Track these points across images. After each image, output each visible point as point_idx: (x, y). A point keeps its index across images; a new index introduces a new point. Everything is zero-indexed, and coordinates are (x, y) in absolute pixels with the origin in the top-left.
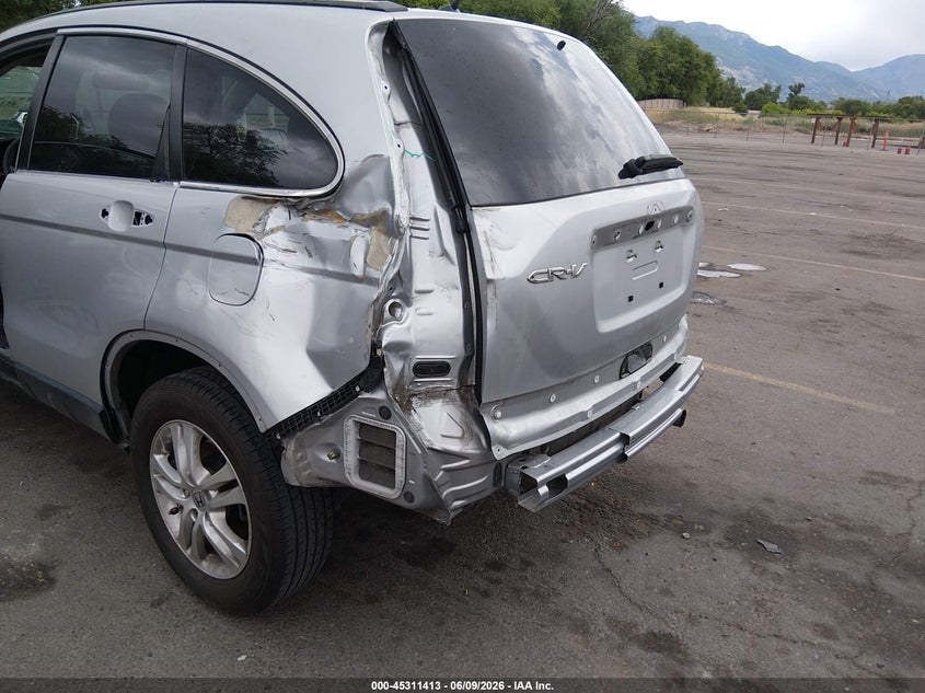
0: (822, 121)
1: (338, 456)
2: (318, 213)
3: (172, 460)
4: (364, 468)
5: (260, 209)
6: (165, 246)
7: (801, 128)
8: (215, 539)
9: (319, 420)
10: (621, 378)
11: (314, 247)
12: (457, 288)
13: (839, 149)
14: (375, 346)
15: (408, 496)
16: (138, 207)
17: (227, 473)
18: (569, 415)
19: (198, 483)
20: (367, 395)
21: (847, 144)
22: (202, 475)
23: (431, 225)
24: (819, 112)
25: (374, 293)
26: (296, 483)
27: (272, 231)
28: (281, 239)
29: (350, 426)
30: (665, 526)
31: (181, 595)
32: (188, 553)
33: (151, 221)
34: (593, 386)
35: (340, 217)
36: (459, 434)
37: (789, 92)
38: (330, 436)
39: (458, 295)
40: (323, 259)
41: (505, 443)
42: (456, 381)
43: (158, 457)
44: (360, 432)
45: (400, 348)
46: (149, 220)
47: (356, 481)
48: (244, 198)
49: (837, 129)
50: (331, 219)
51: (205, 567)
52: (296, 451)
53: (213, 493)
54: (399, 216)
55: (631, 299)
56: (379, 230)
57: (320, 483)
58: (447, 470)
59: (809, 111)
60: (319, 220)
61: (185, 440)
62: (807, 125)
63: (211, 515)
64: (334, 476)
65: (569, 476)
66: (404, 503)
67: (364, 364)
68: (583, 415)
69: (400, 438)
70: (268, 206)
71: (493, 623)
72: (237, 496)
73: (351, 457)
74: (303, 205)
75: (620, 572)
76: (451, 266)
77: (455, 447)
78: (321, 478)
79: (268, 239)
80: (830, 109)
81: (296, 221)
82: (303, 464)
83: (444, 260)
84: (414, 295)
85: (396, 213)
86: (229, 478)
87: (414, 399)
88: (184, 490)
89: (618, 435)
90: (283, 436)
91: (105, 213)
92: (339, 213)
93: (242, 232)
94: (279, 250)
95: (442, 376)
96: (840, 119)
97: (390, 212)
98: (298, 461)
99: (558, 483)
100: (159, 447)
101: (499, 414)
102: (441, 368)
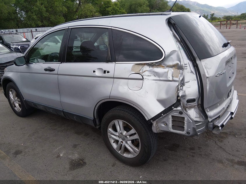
0: (222, 23)
1: (166, 125)
2: (156, 66)
3: (115, 130)
4: (174, 127)
5: (141, 67)
6: (114, 78)
7: (216, 25)
8: (129, 148)
9: (162, 116)
10: (228, 98)
11: (156, 74)
12: (196, 80)
13: (228, 30)
14: (178, 96)
15: (188, 133)
16: (104, 69)
17: (133, 131)
18: (222, 109)
19: (124, 134)
20: (175, 109)
21: (230, 28)
22: (125, 133)
23: (188, 65)
24: (219, 20)
25: (177, 84)
26: (156, 132)
27: (145, 71)
28: (147, 73)
29: (170, 116)
30: (230, 135)
31: (118, 163)
32: (119, 152)
33: (109, 72)
34: (224, 101)
35: (163, 66)
36: (199, 116)
37: (210, 16)
38: (164, 120)
39: (196, 82)
40: (159, 77)
41: (211, 117)
42: (197, 103)
43: (110, 129)
44: (172, 118)
45: (184, 96)
46: (108, 72)
47: (172, 130)
48: (136, 64)
49: (226, 24)
50: (160, 67)
51: (125, 155)
52: (156, 124)
53: (128, 137)
54: (182, 64)
55: (230, 77)
56: (176, 68)
57: (161, 132)
58: (197, 126)
59: (217, 21)
60: (157, 68)
61: (119, 124)
62: (217, 24)
63: (128, 142)
64: (166, 129)
65: (224, 124)
66: (187, 135)
67: (175, 101)
68: (224, 108)
69: (186, 119)
70: (142, 66)
71: (198, 163)
72: (136, 137)
73: (170, 124)
74: (153, 64)
75: (224, 147)
76: (194, 75)
77: (198, 119)
78: (161, 130)
79: (144, 74)
80: (222, 19)
81: (151, 68)
82: (157, 127)
83: (192, 74)
84: (185, 83)
85: (181, 64)
86: (134, 132)
87: (187, 109)
88: (119, 137)
89: (230, 112)
90: (153, 121)
91: (94, 72)
92: (163, 65)
93: (137, 73)
94: (147, 76)
95: (193, 102)
96: (227, 22)
97: (179, 64)
98: (156, 127)
99: (222, 126)
100: (110, 127)
101: (209, 110)
102: (193, 100)
